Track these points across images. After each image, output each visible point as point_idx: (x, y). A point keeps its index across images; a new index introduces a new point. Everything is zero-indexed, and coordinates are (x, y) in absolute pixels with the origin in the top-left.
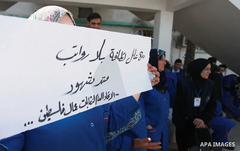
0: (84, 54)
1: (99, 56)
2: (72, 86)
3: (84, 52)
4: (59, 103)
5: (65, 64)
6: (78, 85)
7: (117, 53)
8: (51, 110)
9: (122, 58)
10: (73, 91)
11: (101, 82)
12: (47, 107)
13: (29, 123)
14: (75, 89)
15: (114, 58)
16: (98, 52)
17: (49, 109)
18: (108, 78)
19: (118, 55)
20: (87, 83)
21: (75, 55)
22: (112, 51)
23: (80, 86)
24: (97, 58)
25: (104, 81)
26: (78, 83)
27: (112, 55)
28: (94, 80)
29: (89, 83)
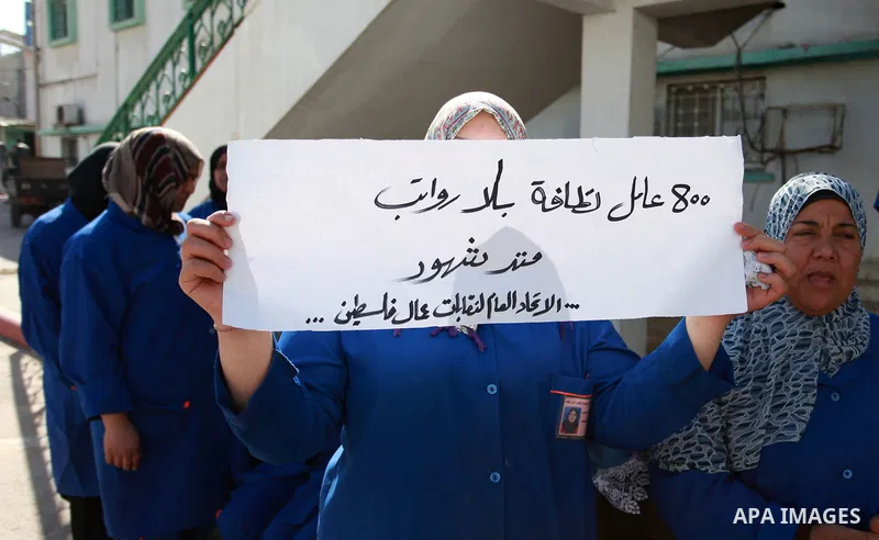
0: (444, 194)
1: (491, 199)
2: (421, 265)
3: (444, 191)
4: (386, 296)
5: (398, 217)
6: (438, 265)
7: (559, 191)
8: (364, 306)
9: (582, 204)
10: (423, 277)
11: (514, 266)
12: (356, 298)
13: (315, 320)
14: (428, 272)
15: (548, 205)
16: (486, 190)
17: (360, 303)
18: (538, 257)
19: (562, 196)
20: (464, 262)
21: (421, 198)
22: (537, 186)
23: (444, 269)
24: (488, 205)
25: (523, 264)
26: (437, 261)
27: (539, 197)
28: (485, 256)
29: (472, 264)
